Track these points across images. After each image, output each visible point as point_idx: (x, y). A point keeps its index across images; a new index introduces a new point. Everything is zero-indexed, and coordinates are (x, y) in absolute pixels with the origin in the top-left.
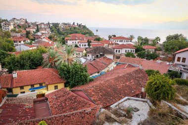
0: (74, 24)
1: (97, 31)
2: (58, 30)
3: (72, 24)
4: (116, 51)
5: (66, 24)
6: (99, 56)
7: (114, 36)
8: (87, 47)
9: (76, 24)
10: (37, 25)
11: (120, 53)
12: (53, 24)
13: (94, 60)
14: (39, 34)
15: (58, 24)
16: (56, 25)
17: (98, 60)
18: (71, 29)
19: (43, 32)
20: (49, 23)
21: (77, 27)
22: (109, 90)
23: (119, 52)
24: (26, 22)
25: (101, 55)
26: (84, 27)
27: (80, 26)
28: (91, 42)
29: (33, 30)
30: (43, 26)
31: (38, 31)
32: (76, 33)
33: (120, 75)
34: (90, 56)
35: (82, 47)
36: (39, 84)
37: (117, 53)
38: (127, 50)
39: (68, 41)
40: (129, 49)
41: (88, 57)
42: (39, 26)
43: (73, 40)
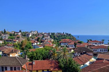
0: (64, 33)
1: (78, 37)
2: (54, 37)
3: (62, 33)
4: (94, 50)
5: (59, 33)
6: (83, 53)
7: (91, 40)
9: (65, 33)
10: (43, 34)
11: (97, 51)
12: (51, 33)
13: (80, 56)
14: (44, 39)
15: (54, 33)
16: (53, 34)
17: (82, 56)
18: (62, 36)
19: (46, 38)
20: (49, 33)
21: (66, 35)
23: (96, 51)
25: (84, 52)
26: (70, 35)
27: (67, 34)
28: (76, 44)
29: (40, 37)
31: (43, 37)
32: (65, 38)
34: (77, 53)
35: (70, 47)
36: (47, 69)
37: (95, 51)
38: (102, 49)
39: (61, 44)
40: (103, 49)
41: (75, 54)
42: (44, 35)
43: (64, 43)
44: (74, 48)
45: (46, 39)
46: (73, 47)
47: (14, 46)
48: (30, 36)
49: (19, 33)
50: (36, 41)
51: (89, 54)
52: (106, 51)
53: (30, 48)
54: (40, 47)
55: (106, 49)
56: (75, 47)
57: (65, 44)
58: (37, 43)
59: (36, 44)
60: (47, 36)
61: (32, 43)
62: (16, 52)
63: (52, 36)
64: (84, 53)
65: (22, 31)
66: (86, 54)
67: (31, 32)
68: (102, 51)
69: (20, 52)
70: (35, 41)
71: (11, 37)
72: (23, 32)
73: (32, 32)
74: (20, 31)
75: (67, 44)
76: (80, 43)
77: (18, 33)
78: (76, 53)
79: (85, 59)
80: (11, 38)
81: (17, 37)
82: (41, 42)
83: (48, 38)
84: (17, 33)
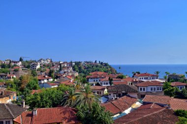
0: (96, 62)
1: (120, 68)
2: (80, 68)
3: (94, 62)
4: (141, 90)
5: (88, 63)
6: (121, 94)
7: (139, 73)
8: (109, 85)
9: (98, 62)
10: (60, 65)
12: (75, 62)
13: (116, 99)
14: (62, 72)
15: (80, 62)
16: (78, 64)
17: (120, 99)
18: (92, 67)
19: (66, 70)
20: (71, 62)
21: (99, 65)
23: (144, 90)
24: (51, 61)
26: (106, 65)
27: (102, 63)
28: (112, 80)
29: (56, 69)
30: (66, 65)
31: (60, 69)
32: (98, 70)
33: (145, 116)
34: (112, 95)
35: (103, 85)
36: (57, 123)
38: (153, 87)
39: (89, 80)
40: (156, 87)
41: (109, 96)
42: (62, 65)
43: (94, 78)
44: (108, 87)
45: (65, 72)
47: (6, 85)
48: (38, 67)
49: (19, 62)
50: (46, 76)
51: (131, 95)
52: (159, 91)
53: (35, 88)
54: (52, 87)
55: (159, 87)
57: (95, 80)
58: (48, 79)
59: (46, 81)
60: (68, 68)
61: (40, 80)
62: (8, 95)
63: (76, 67)
64: (124, 94)
65: (25, 60)
66: (127, 96)
67: (40, 61)
68: (153, 91)
69: (17, 95)
70: (44, 77)
71: (3, 69)
72: (27, 61)
73: (42, 61)
74: (21, 60)
75: (98, 80)
76: (121, 77)
77: (17, 62)
78: (110, 95)
79: (123, 104)
80: (3, 72)
81: (15, 70)
82: (57, 77)
83: (69, 71)
84: (14, 62)
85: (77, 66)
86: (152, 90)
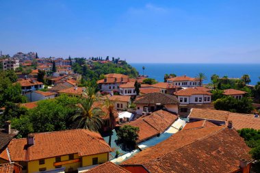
0: (107, 58)
1: (144, 69)
2: (85, 68)
3: (104, 58)
4: (181, 100)
5: (96, 60)
6: (155, 108)
7: (174, 76)
9: (111, 59)
10: (54, 63)
11: (188, 102)
12: (76, 59)
13: (149, 114)
14: (57, 74)
15: (82, 59)
16: (80, 61)
17: (154, 114)
19: (62, 72)
20: (70, 59)
22: (185, 165)
23: (186, 101)
24: (37, 57)
25: (158, 106)
26: (124, 63)
27: (117, 61)
28: (139, 86)
31: (54, 69)
33: (199, 139)
34: (141, 109)
35: (125, 94)
36: (69, 155)
37: (183, 102)
38: (198, 97)
39: (103, 86)
40: (202, 96)
41: (137, 111)
43: (110, 84)
44: (135, 97)
45: (61, 75)
46: (132, 94)
50: (34, 81)
51: (170, 109)
52: (207, 102)
54: (48, 98)
55: (207, 96)
56: (135, 94)
57: (112, 87)
64: (159, 108)
66: (164, 110)
67: (18, 56)
68: (198, 102)
70: (31, 82)
75: (116, 87)
76: (149, 82)
78: (138, 108)
79: (160, 122)
82: (50, 83)
83: (67, 73)
85: (79, 66)
86: (196, 100)
